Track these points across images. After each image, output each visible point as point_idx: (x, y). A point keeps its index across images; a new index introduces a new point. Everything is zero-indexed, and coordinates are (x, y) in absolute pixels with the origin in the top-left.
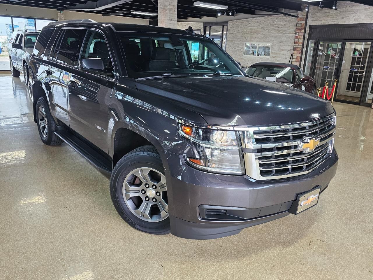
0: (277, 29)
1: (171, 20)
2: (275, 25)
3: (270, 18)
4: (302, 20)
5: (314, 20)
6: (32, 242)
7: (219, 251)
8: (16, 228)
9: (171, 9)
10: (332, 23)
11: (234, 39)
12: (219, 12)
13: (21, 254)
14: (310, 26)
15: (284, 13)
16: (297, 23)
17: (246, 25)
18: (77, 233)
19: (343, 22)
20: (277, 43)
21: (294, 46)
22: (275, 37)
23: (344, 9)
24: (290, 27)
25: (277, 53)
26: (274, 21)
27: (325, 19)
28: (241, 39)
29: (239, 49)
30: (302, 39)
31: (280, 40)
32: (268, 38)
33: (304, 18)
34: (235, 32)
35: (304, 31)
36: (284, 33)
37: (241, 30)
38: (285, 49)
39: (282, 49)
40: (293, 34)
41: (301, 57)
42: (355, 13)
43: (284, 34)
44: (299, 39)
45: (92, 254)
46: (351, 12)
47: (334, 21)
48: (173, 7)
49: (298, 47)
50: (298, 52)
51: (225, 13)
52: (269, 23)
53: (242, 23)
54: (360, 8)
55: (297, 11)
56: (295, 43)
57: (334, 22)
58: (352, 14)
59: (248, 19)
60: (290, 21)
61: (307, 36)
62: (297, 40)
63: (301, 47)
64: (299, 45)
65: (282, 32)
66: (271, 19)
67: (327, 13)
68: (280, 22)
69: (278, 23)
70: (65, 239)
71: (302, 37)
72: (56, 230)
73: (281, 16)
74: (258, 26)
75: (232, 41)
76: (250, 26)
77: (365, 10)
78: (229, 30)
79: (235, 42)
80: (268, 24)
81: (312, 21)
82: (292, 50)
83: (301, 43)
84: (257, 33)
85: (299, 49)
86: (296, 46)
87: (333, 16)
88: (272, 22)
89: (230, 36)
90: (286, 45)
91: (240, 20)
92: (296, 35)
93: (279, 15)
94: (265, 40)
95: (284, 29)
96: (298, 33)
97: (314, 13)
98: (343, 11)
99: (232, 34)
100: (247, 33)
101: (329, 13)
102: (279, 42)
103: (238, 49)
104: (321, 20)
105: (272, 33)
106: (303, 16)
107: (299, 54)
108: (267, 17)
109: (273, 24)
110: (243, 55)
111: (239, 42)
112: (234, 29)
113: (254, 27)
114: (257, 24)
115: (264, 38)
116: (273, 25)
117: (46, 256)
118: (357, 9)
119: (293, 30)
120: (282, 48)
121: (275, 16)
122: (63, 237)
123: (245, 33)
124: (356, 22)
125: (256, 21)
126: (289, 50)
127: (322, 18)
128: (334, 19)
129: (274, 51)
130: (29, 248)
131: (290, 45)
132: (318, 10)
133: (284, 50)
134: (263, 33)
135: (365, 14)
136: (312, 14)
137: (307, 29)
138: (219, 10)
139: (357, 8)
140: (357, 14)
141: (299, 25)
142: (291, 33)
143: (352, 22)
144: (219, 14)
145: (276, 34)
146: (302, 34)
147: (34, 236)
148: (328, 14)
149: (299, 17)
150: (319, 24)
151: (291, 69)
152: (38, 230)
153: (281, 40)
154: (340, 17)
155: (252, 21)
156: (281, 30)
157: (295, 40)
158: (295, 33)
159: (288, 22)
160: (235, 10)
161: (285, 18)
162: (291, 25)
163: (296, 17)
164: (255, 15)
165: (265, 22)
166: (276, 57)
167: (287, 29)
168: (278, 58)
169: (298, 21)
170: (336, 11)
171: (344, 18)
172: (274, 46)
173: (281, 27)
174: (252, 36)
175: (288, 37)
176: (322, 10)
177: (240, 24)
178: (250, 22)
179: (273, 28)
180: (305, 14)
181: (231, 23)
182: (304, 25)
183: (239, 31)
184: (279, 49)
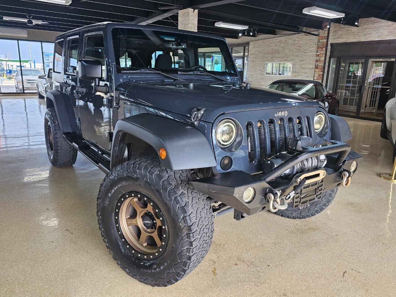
0: (298, 48)
2: (296, 44)
3: (291, 37)
4: (323, 38)
5: (336, 38)
6: (21, 271)
7: (236, 284)
8: (7, 254)
9: (191, 27)
10: (354, 41)
11: (255, 60)
12: (240, 33)
13: (6, 285)
14: (332, 45)
15: (305, 32)
16: (319, 42)
17: (267, 45)
18: (74, 261)
19: (365, 39)
20: (298, 62)
21: (316, 64)
22: (297, 56)
23: (366, 26)
24: (312, 45)
25: (298, 72)
26: (295, 40)
27: (347, 37)
28: (262, 59)
29: (260, 68)
30: (324, 58)
32: (289, 58)
33: (325, 36)
34: (256, 52)
35: (326, 49)
36: (305, 51)
37: (262, 50)
38: (307, 68)
39: (303, 68)
40: (314, 52)
41: (323, 75)
42: (377, 29)
43: (305, 53)
44: (321, 57)
45: (87, 287)
46: (374, 29)
47: (356, 39)
48: (193, 26)
49: (320, 65)
50: (320, 70)
51: (246, 33)
52: (290, 42)
54: (383, 24)
55: (318, 30)
56: (317, 61)
57: (356, 40)
58: (375, 30)
59: (269, 39)
60: (311, 39)
61: (328, 54)
62: (319, 58)
63: (323, 65)
64: (321, 63)
65: (303, 51)
67: (348, 30)
69: (299, 42)
70: (60, 267)
71: (324, 55)
72: (51, 257)
75: (253, 61)
76: (271, 46)
77: (388, 26)
78: (250, 50)
79: (257, 62)
80: (289, 44)
81: (334, 39)
82: (314, 68)
83: (323, 61)
84: (278, 52)
85: (321, 67)
86: (318, 64)
87: (354, 34)
88: (293, 41)
89: (251, 56)
90: (307, 64)
91: (261, 41)
92: (318, 53)
93: (300, 35)
94: (286, 59)
95: (305, 48)
96: (319, 52)
97: (335, 31)
98: (365, 28)
99: (254, 55)
100: (268, 53)
101: (350, 30)
102: (301, 61)
103: (259, 68)
104: (343, 38)
105: (294, 52)
106: (324, 34)
107: (321, 72)
108: (287, 36)
109: (294, 43)
110: (264, 75)
111: (260, 62)
112: (256, 49)
113: (275, 47)
114: (278, 44)
117: (33, 288)
118: (379, 26)
119: (314, 49)
120: (303, 66)
121: (295, 35)
122: (57, 265)
123: (266, 52)
124: (378, 38)
125: (277, 41)
126: (310, 69)
127: (344, 36)
128: (356, 36)
129: (295, 70)
130: (16, 278)
131: (312, 64)
132: (340, 28)
133: (305, 69)
134: (285, 53)
135: (389, 30)
136: (333, 32)
137: (328, 47)
138: (240, 30)
139: (379, 24)
140: (379, 30)
141: (321, 44)
143: (374, 39)
144: (240, 35)
145: (298, 53)
146: (324, 52)
147: (25, 264)
148: (350, 32)
149: (320, 35)
150: (341, 42)
151: (314, 86)
152: (31, 256)
153: (303, 59)
154: (362, 34)
155: (273, 41)
156: (302, 49)
157: (317, 58)
158: (316, 51)
159: (309, 41)
160: (256, 29)
161: (306, 37)
162: (312, 43)
163: (317, 35)
164: (276, 35)
165: (286, 42)
166: (298, 76)
167: (309, 48)
168: (300, 77)
169: (320, 40)
170: (358, 29)
171: (366, 35)
172: (296, 65)
173: (303, 46)
174: (273, 55)
175: (310, 56)
176: (343, 28)
177: (262, 44)
178: (271, 43)
179: (295, 47)
180: (326, 32)
181: (252, 44)
182: (326, 43)
183: (260, 51)
184: (300, 68)
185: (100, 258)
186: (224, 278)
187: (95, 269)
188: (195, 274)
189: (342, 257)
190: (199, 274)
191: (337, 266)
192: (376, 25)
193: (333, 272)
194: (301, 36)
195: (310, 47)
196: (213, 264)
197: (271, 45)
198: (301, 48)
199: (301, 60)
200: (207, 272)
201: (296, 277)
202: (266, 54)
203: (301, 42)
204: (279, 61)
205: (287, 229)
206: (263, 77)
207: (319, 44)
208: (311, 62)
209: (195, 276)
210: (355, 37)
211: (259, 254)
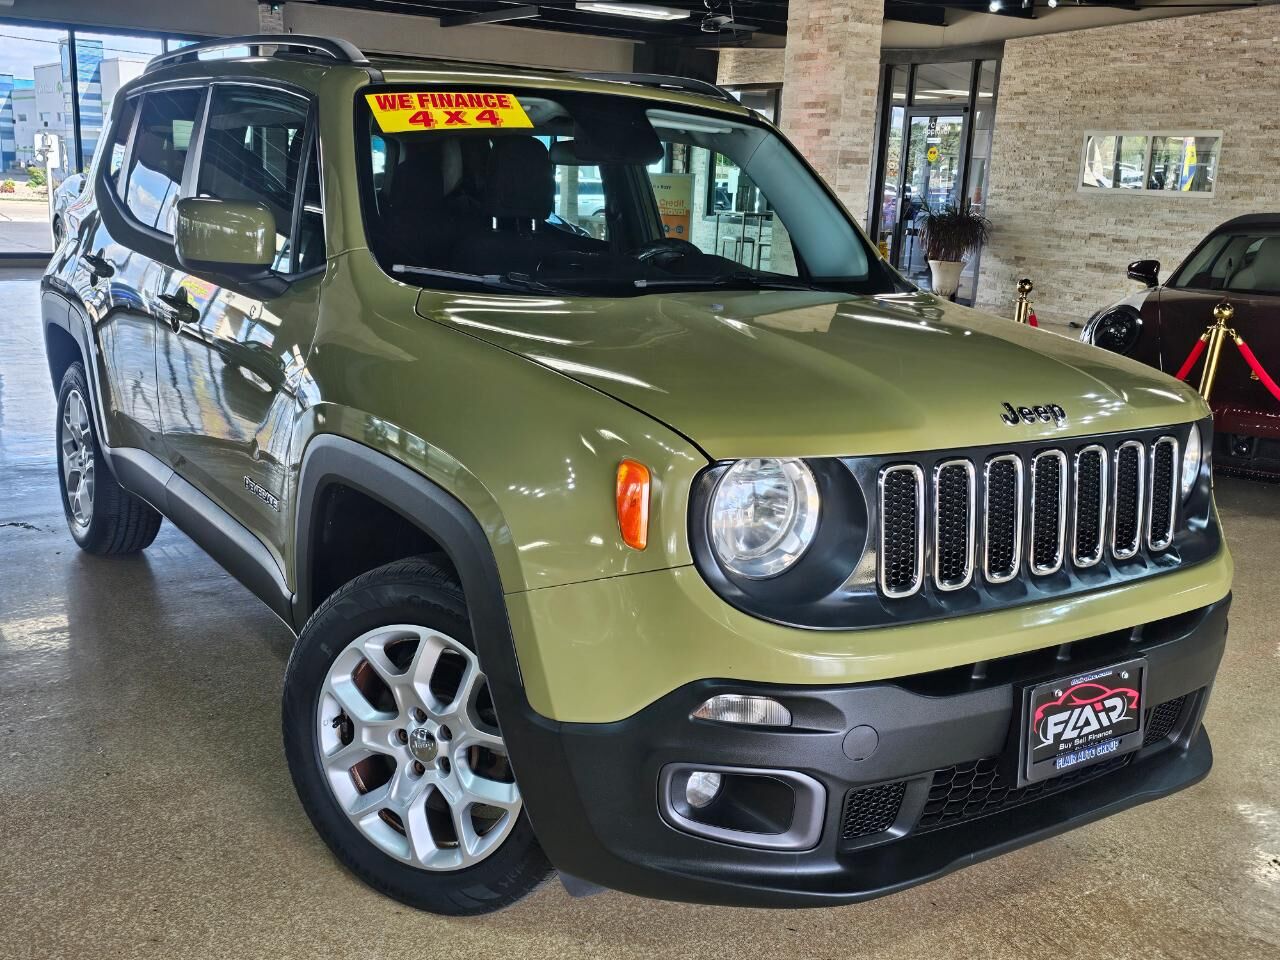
0: (1252, 69)
1: (860, 19)
2: (1244, 51)
3: (1218, 21)
11: (1032, 119)
17: (1092, 56)
20: (1253, 132)
22: (1243, 105)
25: (1249, 179)
26: (1237, 34)
28: (1068, 117)
29: (1055, 159)
31: (1268, 119)
32: (1203, 112)
34: (1036, 85)
37: (1066, 77)
39: (1277, 158)
52: (1210, 44)
53: (1071, 46)
66: (1221, 26)
68: (1271, 38)
69: (1259, 43)
75: (1022, 125)
76: (1114, 60)
78: (1009, 78)
79: (1038, 132)
84: (1149, 88)
89: (1010, 104)
91: (1064, 34)
94: (1189, 117)
99: (1022, 97)
102: (1264, 128)
103: (1050, 159)
105: (1229, 87)
109: (1232, 46)
110: (1077, 188)
111: (1057, 132)
112: (1036, 72)
113: (1133, 61)
114: (1148, 49)
115: (1185, 111)
120: (1277, 153)
123: (1088, 87)
125: (1147, 34)
129: (1234, 169)
134: (1182, 90)
145: (1248, 94)
156: (1271, 72)
164: (1138, 9)
165: (1190, 42)
166: (1249, 195)
168: (1262, 199)
172: (1238, 145)
177: (1067, 50)
178: (1111, 43)
179: (1232, 64)
181: (1016, 49)
183: (1056, 80)
184: (1261, 159)
194: (1266, 14)
197: (1113, 54)
198: (1266, 71)
199: (1268, 123)
203: (1266, 43)
204: (1151, 128)
206: (1067, 197)
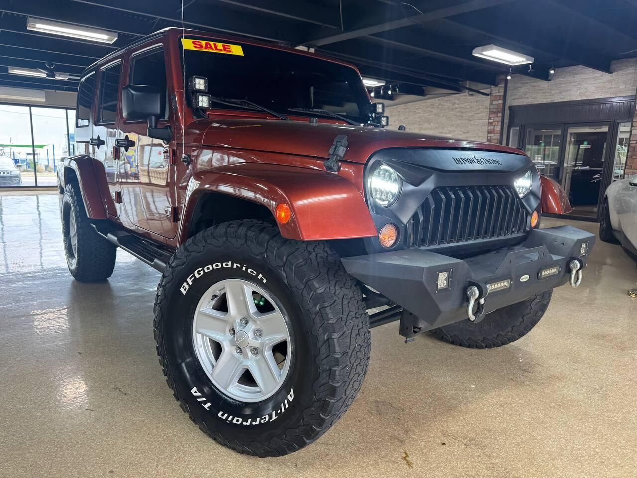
4: (498, 98)
5: (517, 99)
6: (31, 466)
10: (545, 101)
12: (372, 91)
14: (510, 108)
15: (471, 90)
16: (491, 104)
18: (134, 444)
19: (562, 98)
21: (488, 137)
23: (561, 79)
24: (481, 109)
27: (534, 96)
30: (499, 127)
33: (500, 96)
35: (502, 115)
36: (470, 119)
40: (485, 119)
42: (579, 84)
43: (471, 121)
44: (496, 127)
47: (548, 98)
49: (494, 138)
51: (382, 92)
54: (587, 76)
55: (489, 86)
57: (548, 100)
58: (574, 85)
59: (414, 103)
60: (479, 101)
61: (506, 121)
62: (492, 128)
63: (498, 137)
64: (496, 135)
65: (467, 118)
67: (535, 86)
70: (107, 457)
71: (500, 123)
73: (464, 96)
74: (430, 111)
77: (595, 78)
80: (446, 108)
81: (514, 99)
83: (499, 132)
86: (491, 137)
87: (544, 91)
88: (451, 104)
92: (490, 121)
93: (462, 94)
95: (470, 114)
96: (492, 118)
97: (516, 88)
98: (560, 82)
100: (414, 122)
101: (538, 86)
104: (527, 98)
106: (499, 92)
108: (442, 98)
116: (453, 109)
118: (582, 79)
119: (484, 114)
121: (455, 95)
122: (101, 454)
124: (582, 96)
127: (529, 94)
128: (548, 94)
131: (481, 137)
132: (522, 83)
135: (596, 85)
136: (513, 89)
137: (506, 112)
138: (373, 87)
139: (583, 76)
140: (582, 85)
141: (494, 106)
142: (483, 118)
143: (575, 97)
144: (372, 95)
146: (499, 119)
148: (537, 88)
149: (494, 94)
150: (524, 103)
153: (467, 130)
154: (557, 91)
155: (421, 106)
157: (490, 128)
158: (488, 118)
159: (475, 103)
160: (397, 85)
161: (471, 97)
162: (480, 107)
163: (487, 95)
167: (476, 113)
169: (492, 101)
170: (550, 84)
171: (563, 93)
173: (466, 112)
174: (420, 126)
175: (477, 125)
176: (527, 83)
180: (502, 90)
182: (502, 105)
185: (183, 439)
186: (428, 470)
187: (176, 459)
188: (371, 465)
189: (628, 423)
190: (378, 464)
191: (626, 442)
192: (578, 77)
193: (624, 451)
195: (478, 111)
196: (400, 444)
200: (393, 459)
201: (561, 463)
202: (410, 124)
205: (512, 379)
207: (492, 107)
208: (481, 135)
209: (372, 467)
210: (546, 96)
211: (479, 424)
